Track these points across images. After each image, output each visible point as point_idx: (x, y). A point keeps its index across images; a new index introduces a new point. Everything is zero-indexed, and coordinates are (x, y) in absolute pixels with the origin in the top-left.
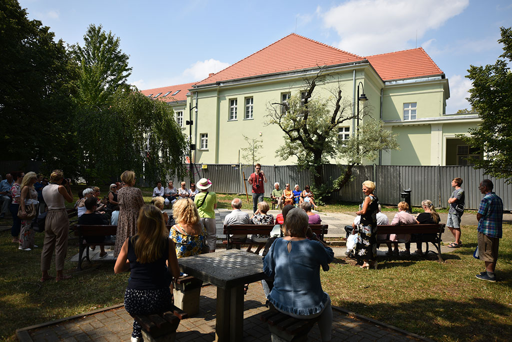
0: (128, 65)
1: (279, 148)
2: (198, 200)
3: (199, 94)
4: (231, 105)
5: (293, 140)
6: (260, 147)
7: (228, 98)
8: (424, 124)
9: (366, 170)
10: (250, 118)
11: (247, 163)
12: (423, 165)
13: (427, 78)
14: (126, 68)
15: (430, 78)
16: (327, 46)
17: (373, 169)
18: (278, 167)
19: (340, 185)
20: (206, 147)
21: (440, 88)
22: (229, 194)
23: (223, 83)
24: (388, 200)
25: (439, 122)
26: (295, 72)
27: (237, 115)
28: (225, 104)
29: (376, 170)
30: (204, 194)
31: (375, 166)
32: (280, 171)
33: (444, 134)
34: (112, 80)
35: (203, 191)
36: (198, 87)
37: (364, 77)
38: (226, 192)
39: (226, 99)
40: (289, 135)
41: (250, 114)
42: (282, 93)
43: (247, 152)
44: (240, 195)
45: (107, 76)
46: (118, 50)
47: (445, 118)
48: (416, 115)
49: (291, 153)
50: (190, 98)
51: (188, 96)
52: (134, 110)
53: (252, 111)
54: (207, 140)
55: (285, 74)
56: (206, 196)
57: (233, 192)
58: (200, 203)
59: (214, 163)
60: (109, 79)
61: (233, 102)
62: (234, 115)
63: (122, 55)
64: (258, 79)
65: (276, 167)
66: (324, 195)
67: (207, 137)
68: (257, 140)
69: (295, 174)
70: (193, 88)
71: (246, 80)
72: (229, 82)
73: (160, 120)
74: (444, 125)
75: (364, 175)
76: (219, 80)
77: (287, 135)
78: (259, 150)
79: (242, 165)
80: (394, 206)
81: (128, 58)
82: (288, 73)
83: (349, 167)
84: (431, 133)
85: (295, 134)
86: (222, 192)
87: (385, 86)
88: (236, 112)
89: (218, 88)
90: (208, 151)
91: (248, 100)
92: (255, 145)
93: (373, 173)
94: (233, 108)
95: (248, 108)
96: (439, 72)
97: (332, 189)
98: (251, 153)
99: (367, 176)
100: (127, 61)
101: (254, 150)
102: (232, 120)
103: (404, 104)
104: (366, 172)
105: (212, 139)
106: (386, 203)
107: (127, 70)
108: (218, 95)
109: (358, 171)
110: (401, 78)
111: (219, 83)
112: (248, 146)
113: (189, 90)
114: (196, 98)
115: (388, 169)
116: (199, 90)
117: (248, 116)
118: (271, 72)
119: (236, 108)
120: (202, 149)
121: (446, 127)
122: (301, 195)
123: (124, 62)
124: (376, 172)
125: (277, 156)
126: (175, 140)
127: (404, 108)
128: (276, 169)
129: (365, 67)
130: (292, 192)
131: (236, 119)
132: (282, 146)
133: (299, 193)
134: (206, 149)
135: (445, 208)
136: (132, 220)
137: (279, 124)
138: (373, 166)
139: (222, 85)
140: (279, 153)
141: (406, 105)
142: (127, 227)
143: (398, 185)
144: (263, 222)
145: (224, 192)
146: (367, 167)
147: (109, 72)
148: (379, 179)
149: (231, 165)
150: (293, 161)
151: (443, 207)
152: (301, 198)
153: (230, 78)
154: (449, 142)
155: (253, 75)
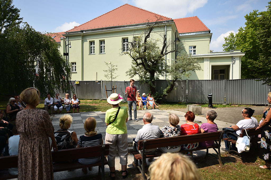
0: (20, 16)
1: (128, 70)
2: (111, 117)
3: (69, 38)
4: (91, 45)
5: (138, 65)
6: (116, 69)
7: (88, 40)
8: (200, 58)
9: (182, 83)
10: (103, 53)
11: (108, 80)
12: (199, 79)
13: (201, 33)
14: (18, 18)
15: (203, 33)
16: (148, 12)
17: (186, 82)
18: (127, 82)
19: (167, 92)
20: (75, 70)
21: (208, 38)
22: (94, 99)
23: (85, 31)
24: (195, 101)
25: (208, 56)
26: (130, 26)
27: (95, 51)
28: (87, 44)
29: (188, 83)
30: (116, 110)
31: (187, 81)
32: (128, 84)
33: (210, 63)
34: (8, 26)
35: (115, 106)
36: (68, 33)
37: (171, 29)
38: (92, 99)
39: (87, 41)
40: (136, 62)
41: (103, 50)
42: (122, 38)
43: (107, 73)
44: (101, 100)
45: (4, 23)
46: (12, 5)
47: (211, 54)
48: (196, 52)
49: (135, 73)
50: (63, 40)
51: (61, 40)
52: (27, 41)
53: (104, 49)
54: (75, 66)
55: (124, 26)
56: (118, 111)
57: (97, 98)
58: (112, 119)
59: (81, 80)
60: (5, 24)
61: (91, 43)
62: (93, 51)
63: (15, 9)
64: (108, 29)
65: (125, 82)
66: (158, 99)
67: (75, 64)
68: (114, 65)
69: (137, 86)
70: (65, 34)
71: (100, 30)
72: (89, 31)
73: (48, 49)
74: (211, 58)
75: (181, 86)
76: (82, 29)
77: (135, 62)
78: (115, 71)
79: (102, 81)
80: (199, 103)
81: (19, 11)
82: (126, 26)
83: (174, 81)
84: (204, 63)
85: (139, 61)
86: (89, 99)
87: (179, 36)
88: (94, 50)
89: (82, 34)
90: (76, 73)
91: (102, 42)
92: (112, 68)
93: (186, 84)
94: (92, 47)
95: (101, 47)
96: (208, 29)
97: (162, 95)
98: (110, 73)
99: (182, 86)
100: (19, 13)
101: (112, 71)
102: (91, 54)
103: (189, 46)
104: (182, 84)
105: (79, 66)
106: (194, 102)
107: (19, 19)
108: (82, 38)
109: (177, 83)
110: (188, 32)
111: (82, 31)
112: (108, 69)
113: (63, 35)
114: (67, 40)
115: (195, 82)
116: (69, 35)
117: (101, 52)
118: (115, 25)
119: (94, 47)
120: (73, 72)
121: (212, 59)
122: (147, 100)
123: (16, 13)
124: (188, 84)
125: (127, 75)
126: (59, 64)
127: (189, 48)
128: (125, 83)
129: (172, 24)
130: (141, 98)
131: (94, 54)
132: (130, 68)
133: (146, 98)
134: (75, 72)
135: (228, 104)
136: (38, 151)
137: (130, 54)
138: (186, 81)
139: (84, 32)
140: (128, 73)
141: (190, 47)
142: (31, 161)
143: (201, 92)
144: (174, 134)
145: (91, 98)
146: (183, 81)
147: (5, 20)
148: (190, 89)
149: (95, 82)
150: (137, 78)
151: (227, 103)
152: (147, 102)
153: (89, 28)
154: (213, 67)
155: (104, 27)
